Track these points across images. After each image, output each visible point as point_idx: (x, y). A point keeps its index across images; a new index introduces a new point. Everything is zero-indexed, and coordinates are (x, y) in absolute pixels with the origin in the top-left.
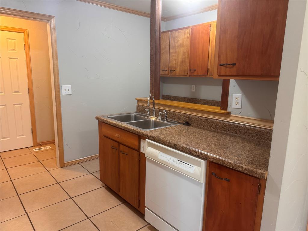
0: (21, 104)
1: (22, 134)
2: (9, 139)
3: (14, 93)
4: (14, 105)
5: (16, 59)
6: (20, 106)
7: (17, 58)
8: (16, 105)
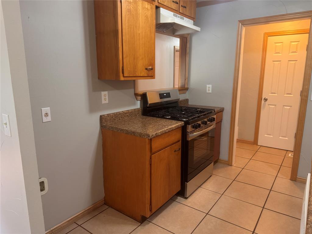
0: (291, 106)
1: (285, 136)
2: (272, 136)
3: (286, 94)
4: (284, 106)
5: (295, 62)
6: (289, 109)
7: (297, 61)
8: (285, 107)
